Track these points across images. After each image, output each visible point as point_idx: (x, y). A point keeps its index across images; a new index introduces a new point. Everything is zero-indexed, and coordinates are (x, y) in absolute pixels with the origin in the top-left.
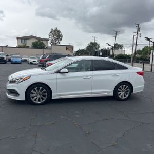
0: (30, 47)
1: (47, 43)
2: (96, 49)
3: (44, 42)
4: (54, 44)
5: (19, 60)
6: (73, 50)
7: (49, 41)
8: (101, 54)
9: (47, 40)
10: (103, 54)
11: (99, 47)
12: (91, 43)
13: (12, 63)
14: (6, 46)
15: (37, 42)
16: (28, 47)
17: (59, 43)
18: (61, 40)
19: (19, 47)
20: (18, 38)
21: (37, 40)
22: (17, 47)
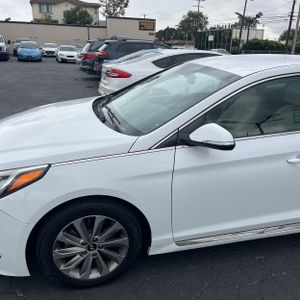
0: (60, 22)
1: (96, 13)
2: (201, 27)
3: (91, 12)
4: (111, 16)
5: (36, 52)
6: (153, 29)
7: (101, 10)
8: (211, 38)
9: (96, 7)
10: (215, 39)
11: (206, 23)
12: (191, 14)
13: (20, 60)
14: (7, 21)
15: (74, 12)
16: (55, 23)
17: (123, 13)
18: (126, 5)
19: (36, 22)
20: (33, 3)
21: (74, 7)
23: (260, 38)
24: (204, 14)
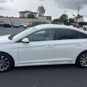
0: (26, 17)
1: (36, 15)
2: (66, 18)
3: (35, 15)
4: (40, 16)
5: (18, 25)
7: (38, 14)
8: (68, 21)
9: (36, 13)
12: (63, 15)
13: (14, 27)
14: (12, 17)
15: (30, 15)
17: (43, 15)
18: (44, 13)
19: (20, 17)
20: (20, 12)
21: (30, 13)
22: (19, 18)
23: (83, 21)
24: (67, 15)
